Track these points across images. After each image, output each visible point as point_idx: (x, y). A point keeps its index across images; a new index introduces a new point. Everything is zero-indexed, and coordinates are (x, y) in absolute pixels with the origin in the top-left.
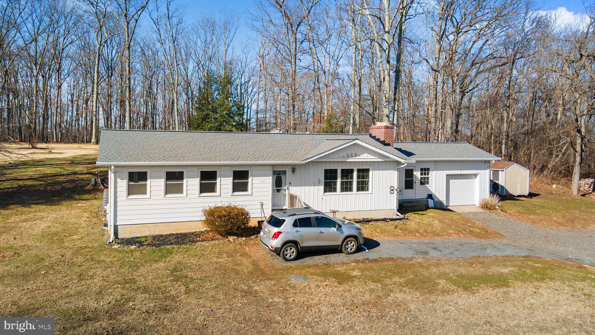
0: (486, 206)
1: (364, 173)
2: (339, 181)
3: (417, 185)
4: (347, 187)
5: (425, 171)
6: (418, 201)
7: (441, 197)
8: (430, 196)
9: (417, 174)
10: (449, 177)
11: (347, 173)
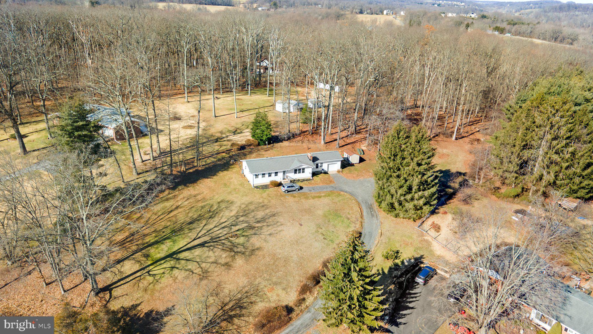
0: (338, 171)
1: (303, 169)
2: (298, 172)
3: (319, 167)
4: (299, 172)
5: (322, 163)
6: (319, 171)
7: (326, 169)
8: (323, 170)
9: (319, 165)
10: (328, 165)
11: (300, 170)
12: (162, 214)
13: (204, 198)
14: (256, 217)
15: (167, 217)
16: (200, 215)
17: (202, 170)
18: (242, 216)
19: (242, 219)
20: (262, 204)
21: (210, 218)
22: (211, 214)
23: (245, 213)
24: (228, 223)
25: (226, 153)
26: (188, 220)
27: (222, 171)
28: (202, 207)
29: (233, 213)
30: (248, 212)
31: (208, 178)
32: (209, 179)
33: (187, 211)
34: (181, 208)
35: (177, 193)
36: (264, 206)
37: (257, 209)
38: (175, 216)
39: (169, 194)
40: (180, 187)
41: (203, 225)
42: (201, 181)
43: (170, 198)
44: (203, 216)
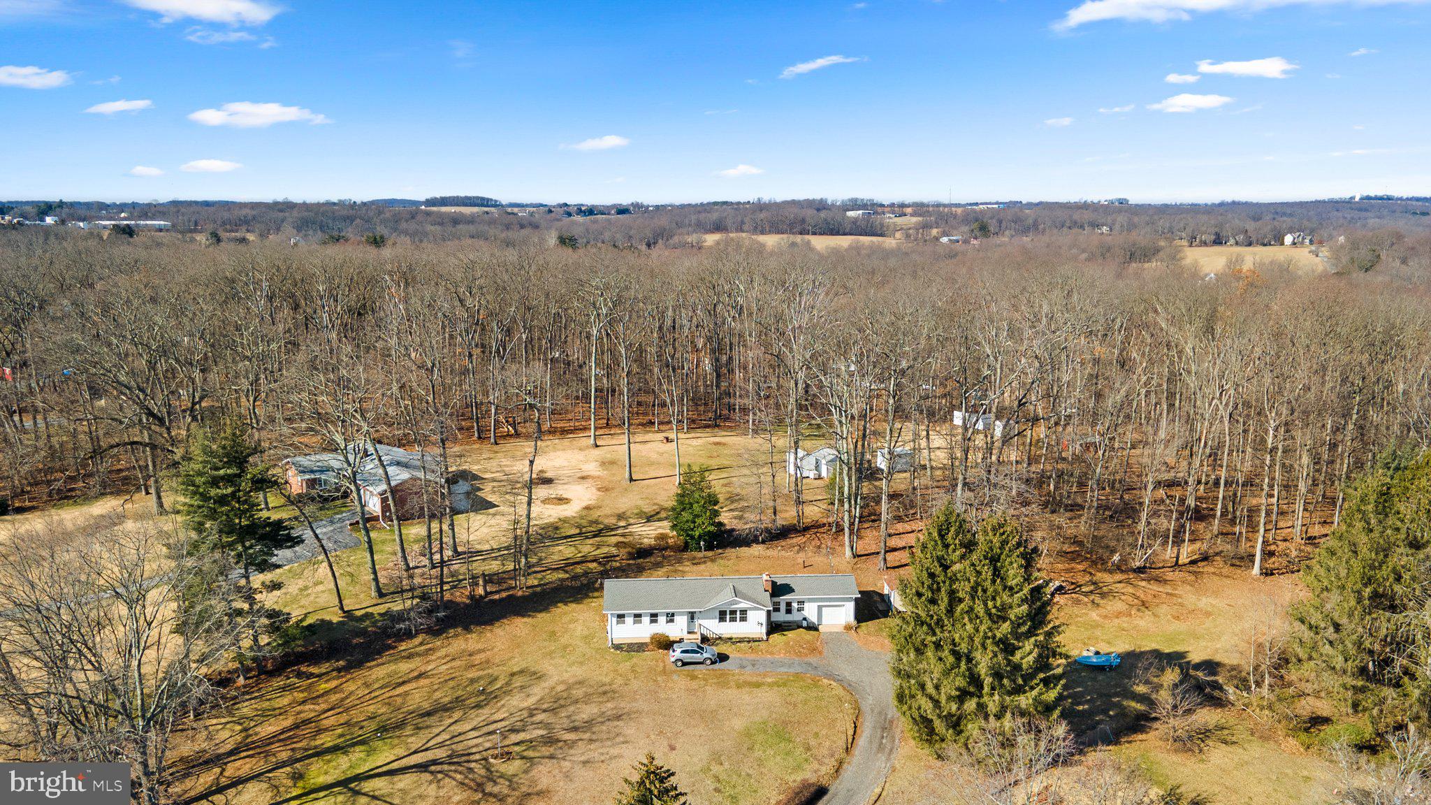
0: (848, 628)
2: (728, 617)
3: (794, 611)
4: (733, 620)
5: (801, 602)
6: (794, 622)
7: (813, 619)
8: (805, 619)
9: (795, 605)
10: (820, 608)
11: (733, 612)
12: (381, 688)
13: (488, 662)
14: (573, 718)
15: (387, 695)
16: (457, 698)
17: (523, 597)
18: (545, 711)
19: (540, 717)
20: (607, 688)
21: (473, 708)
22: (482, 698)
23: (555, 706)
24: (507, 723)
25: (600, 563)
26: (426, 706)
27: (566, 604)
28: (472, 681)
29: (531, 701)
30: (562, 702)
31: (523, 616)
32: (526, 620)
33: (436, 687)
34: (428, 677)
35: (439, 643)
36: (606, 693)
37: (587, 698)
38: (406, 694)
39: (421, 644)
40: (452, 632)
41: (451, 721)
42: (505, 621)
43: (418, 655)
44: (464, 700)
